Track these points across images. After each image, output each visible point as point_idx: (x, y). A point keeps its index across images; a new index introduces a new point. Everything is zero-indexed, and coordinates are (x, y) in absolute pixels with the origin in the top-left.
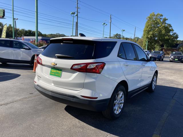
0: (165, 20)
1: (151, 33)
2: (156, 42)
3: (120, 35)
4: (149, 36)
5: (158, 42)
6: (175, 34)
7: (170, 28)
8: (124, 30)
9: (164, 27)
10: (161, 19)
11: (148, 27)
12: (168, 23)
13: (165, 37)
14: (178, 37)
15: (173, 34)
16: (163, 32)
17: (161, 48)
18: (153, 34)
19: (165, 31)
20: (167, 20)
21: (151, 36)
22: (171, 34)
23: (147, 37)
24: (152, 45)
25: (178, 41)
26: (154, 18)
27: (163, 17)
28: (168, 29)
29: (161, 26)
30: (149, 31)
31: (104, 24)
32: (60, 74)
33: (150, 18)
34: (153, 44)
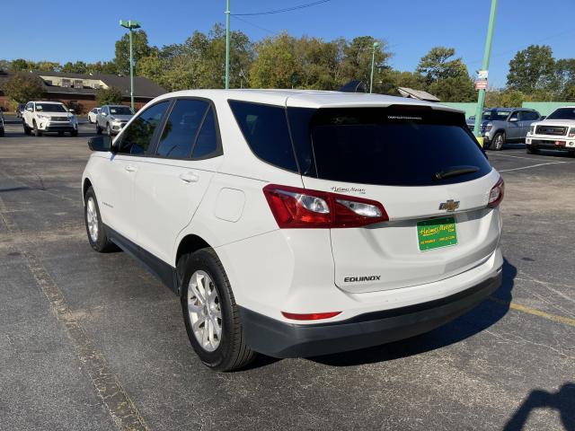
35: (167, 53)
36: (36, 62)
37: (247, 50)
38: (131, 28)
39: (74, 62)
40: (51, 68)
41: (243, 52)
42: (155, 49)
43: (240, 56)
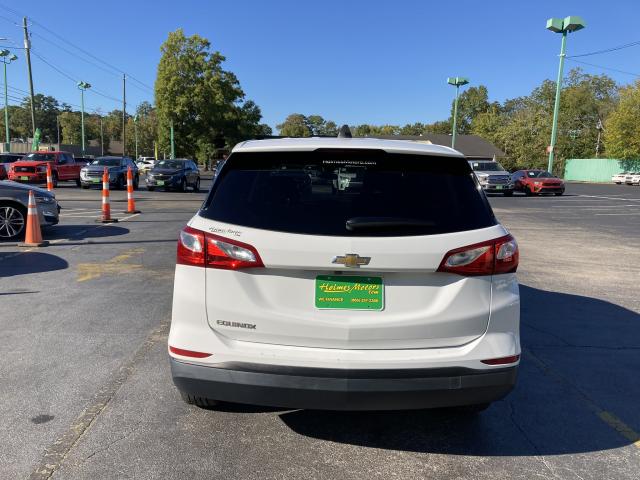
0: (218, 59)
1: (182, 99)
2: (200, 129)
3: (51, 100)
4: (177, 110)
5: (207, 130)
6: (250, 105)
7: (235, 86)
8: (87, 86)
9: (218, 81)
10: (205, 54)
11: (168, 79)
12: (227, 71)
13: (226, 116)
14: (261, 117)
15: (245, 107)
16: (219, 98)
17: (215, 152)
18: (189, 104)
19: (224, 93)
20: (224, 59)
21: (182, 111)
22: (241, 105)
23: (171, 114)
24: (188, 140)
25: (261, 127)
26: (182, 49)
27: (212, 51)
28: (230, 90)
29: (208, 79)
30: (174, 94)
31: (6, 53)
32: (375, 296)
33: (173, 48)
34: (189, 136)
35: (510, 107)
36: (379, 126)
37: (612, 96)
38: (458, 85)
39: (413, 124)
40: (392, 131)
41: (607, 100)
42: (496, 105)
43: (602, 103)
